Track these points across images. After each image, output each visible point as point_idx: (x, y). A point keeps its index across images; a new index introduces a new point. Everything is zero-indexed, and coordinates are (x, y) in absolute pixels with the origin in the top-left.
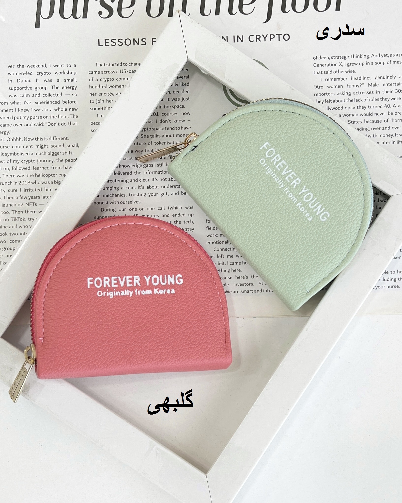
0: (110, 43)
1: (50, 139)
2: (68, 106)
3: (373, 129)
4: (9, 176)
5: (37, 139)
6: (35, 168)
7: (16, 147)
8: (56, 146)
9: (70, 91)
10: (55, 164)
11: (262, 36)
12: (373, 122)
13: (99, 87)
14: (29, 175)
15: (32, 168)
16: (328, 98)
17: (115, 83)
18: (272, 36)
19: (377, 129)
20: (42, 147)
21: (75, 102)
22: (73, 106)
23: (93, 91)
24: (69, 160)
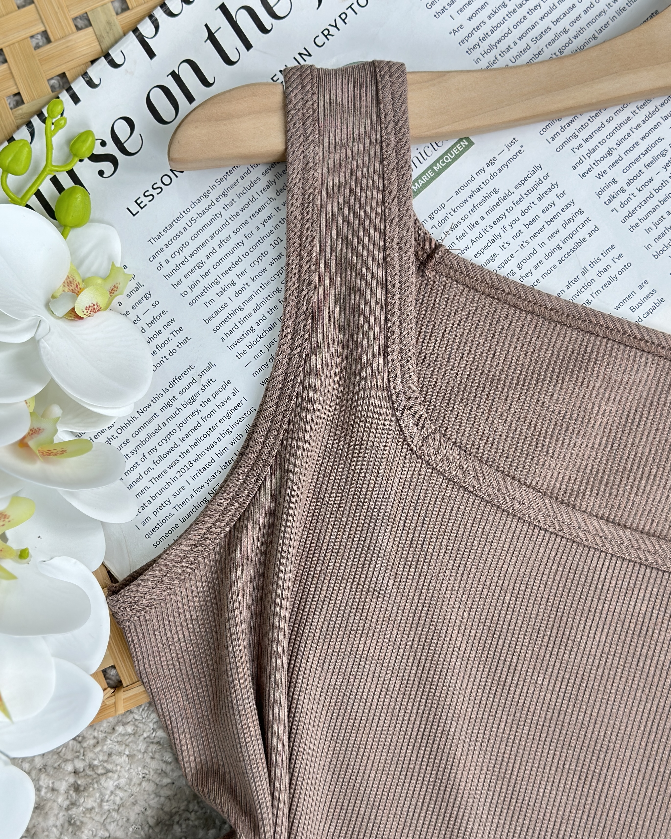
0: (145, 200)
1: (171, 385)
2: (158, 325)
3: (572, 23)
4: (159, 477)
5: (154, 400)
6: (183, 440)
7: (138, 432)
8: (186, 389)
9: (147, 304)
10: (205, 412)
11: (330, 28)
12: (565, 15)
13: (178, 267)
14: (182, 455)
15: (178, 442)
16: (480, 33)
17: (193, 246)
18: (343, 16)
19: (577, 19)
20: (170, 405)
21: (163, 312)
22: (165, 319)
23: (174, 280)
24: (216, 393)
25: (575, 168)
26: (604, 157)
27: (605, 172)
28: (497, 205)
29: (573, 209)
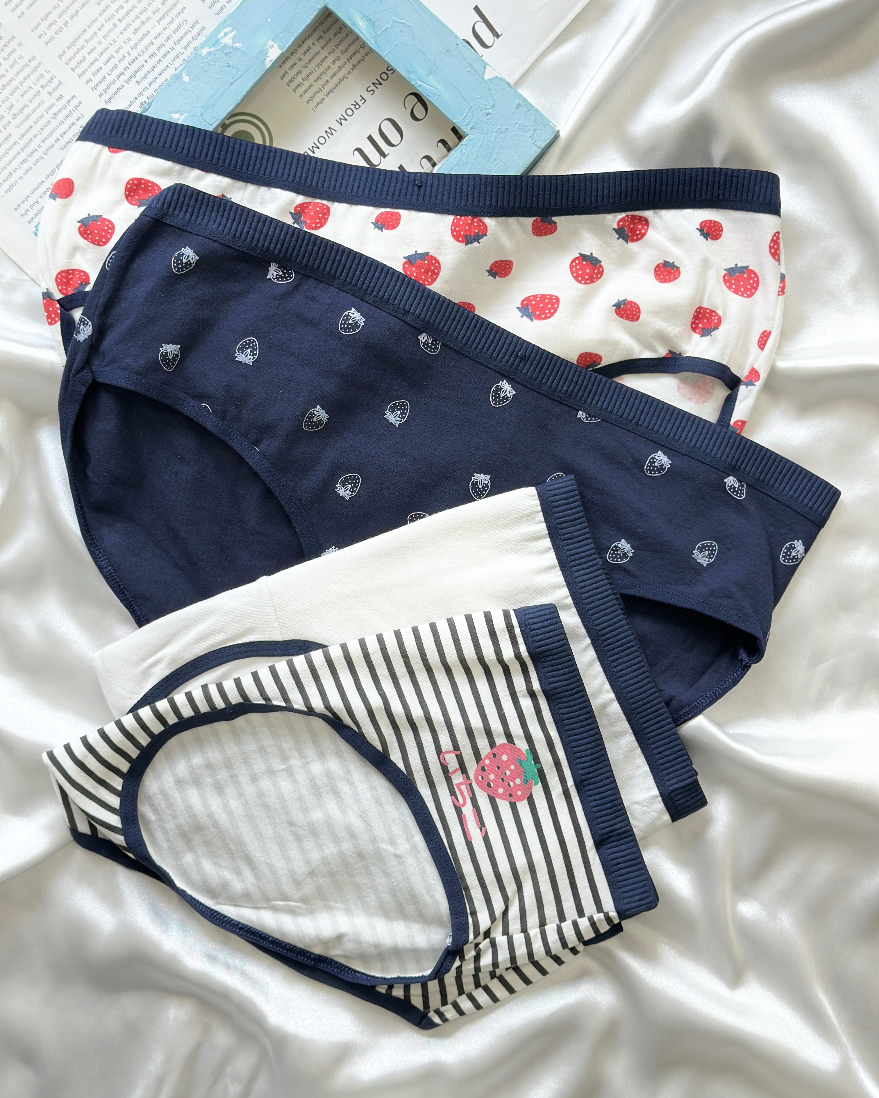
25: (80, 103)
27: (57, 100)
28: (136, 72)
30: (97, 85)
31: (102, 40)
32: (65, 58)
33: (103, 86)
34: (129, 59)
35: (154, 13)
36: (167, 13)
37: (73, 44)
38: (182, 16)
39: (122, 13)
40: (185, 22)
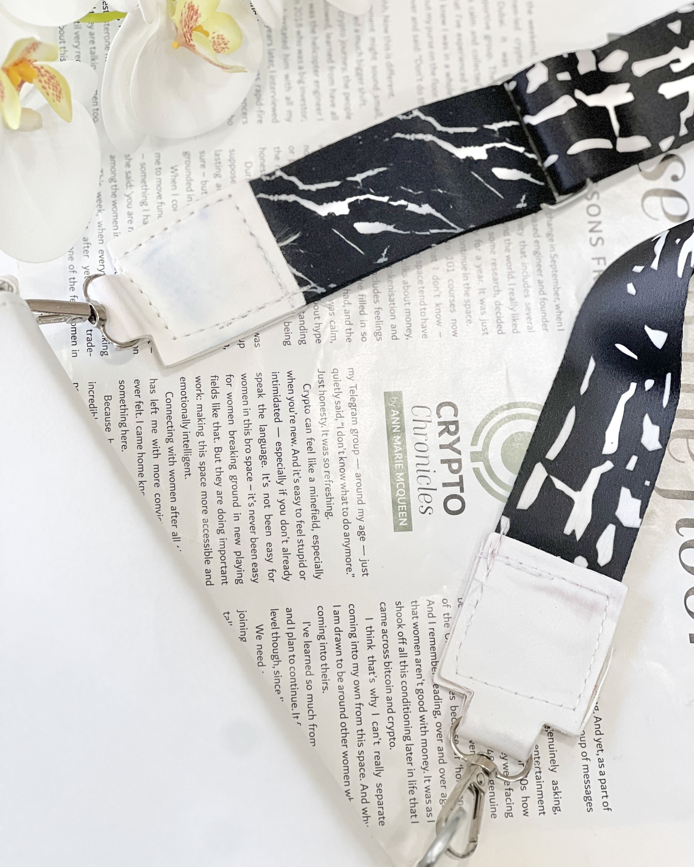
1: (389, 65)
3: (439, 727)
5: (388, 40)
6: (328, 36)
8: (375, 75)
14: (314, 24)
20: (371, 49)
24: (347, 99)
25: (289, 611)
26: (275, 648)
27: (259, 637)
28: (313, 505)
29: (248, 575)
30: (286, 568)
31: (237, 510)
32: (216, 577)
33: (294, 561)
34: (289, 499)
35: (262, 416)
36: (276, 401)
37: (208, 552)
38: (297, 385)
39: (225, 455)
40: (307, 388)
